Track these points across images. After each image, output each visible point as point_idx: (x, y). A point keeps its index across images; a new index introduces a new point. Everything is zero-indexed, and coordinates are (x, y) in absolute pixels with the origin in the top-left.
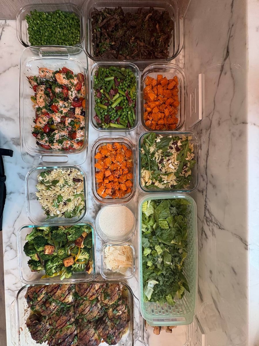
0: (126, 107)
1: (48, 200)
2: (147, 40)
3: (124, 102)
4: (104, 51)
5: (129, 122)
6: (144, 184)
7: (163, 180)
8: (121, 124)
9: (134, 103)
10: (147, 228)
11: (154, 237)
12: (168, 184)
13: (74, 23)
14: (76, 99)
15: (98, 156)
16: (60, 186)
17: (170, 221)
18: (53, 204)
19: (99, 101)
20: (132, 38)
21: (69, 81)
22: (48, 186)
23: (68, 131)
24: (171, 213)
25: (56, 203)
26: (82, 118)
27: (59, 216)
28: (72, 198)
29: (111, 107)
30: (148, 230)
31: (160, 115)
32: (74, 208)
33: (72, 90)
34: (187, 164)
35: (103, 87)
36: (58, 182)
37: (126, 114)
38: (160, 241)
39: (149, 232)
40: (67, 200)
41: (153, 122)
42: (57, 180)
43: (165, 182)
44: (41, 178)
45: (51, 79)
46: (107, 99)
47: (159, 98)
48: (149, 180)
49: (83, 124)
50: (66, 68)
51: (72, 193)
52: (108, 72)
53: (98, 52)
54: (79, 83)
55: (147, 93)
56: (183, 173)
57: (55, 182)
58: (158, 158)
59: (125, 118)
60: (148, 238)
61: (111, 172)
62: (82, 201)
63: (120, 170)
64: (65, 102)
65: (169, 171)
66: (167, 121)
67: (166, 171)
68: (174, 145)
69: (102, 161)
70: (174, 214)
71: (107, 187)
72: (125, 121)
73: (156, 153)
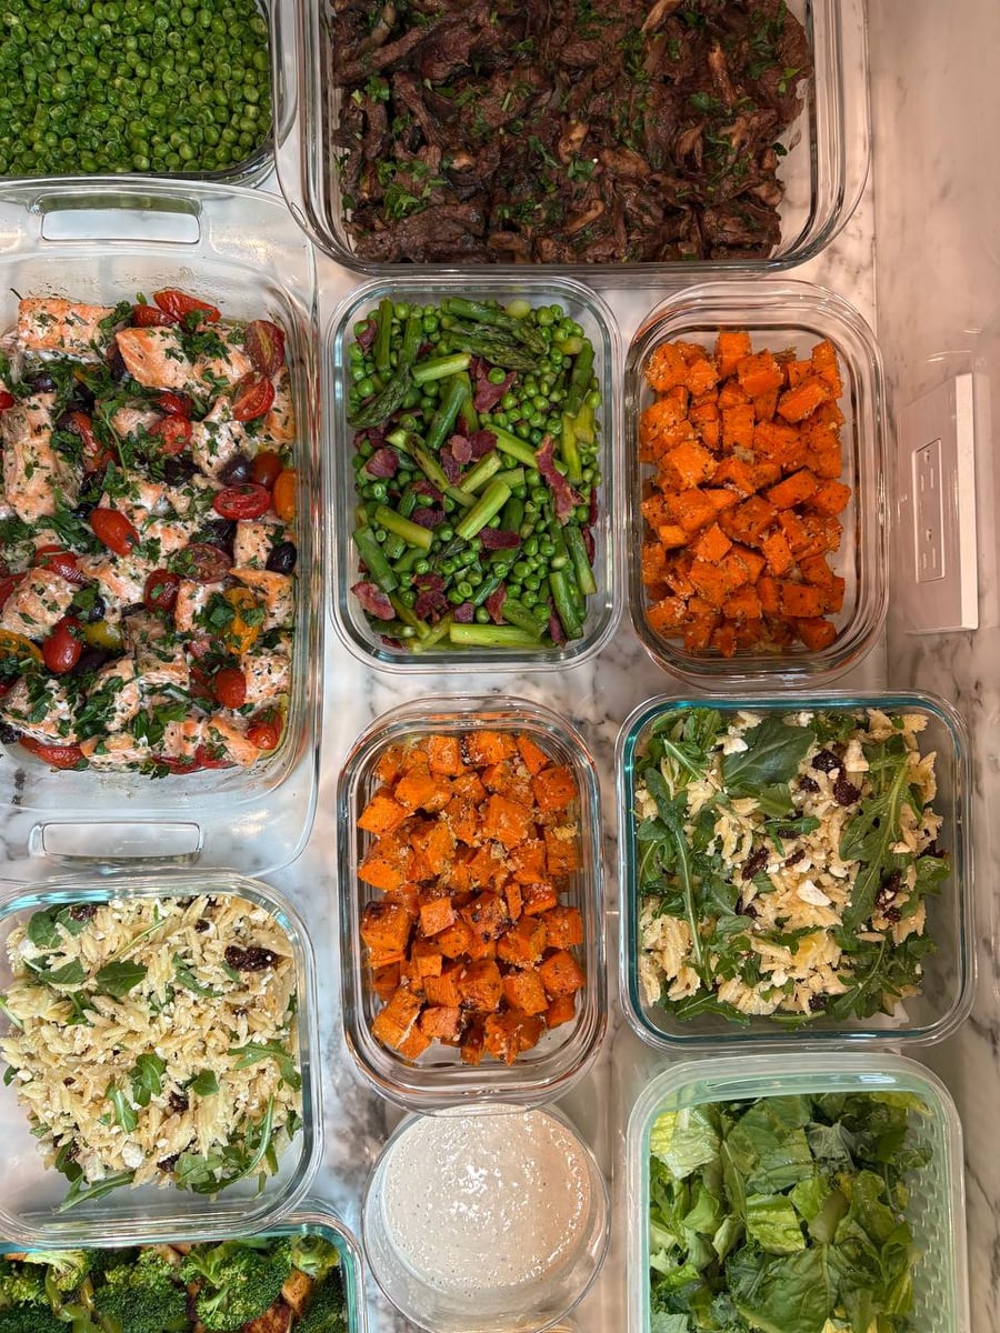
0: (542, 527)
1: (75, 1086)
2: (657, 143)
3: (528, 498)
4: (408, 212)
5: (557, 615)
6: (653, 994)
7: (764, 969)
8: (509, 624)
9: (587, 501)
10: (676, 1248)
11: (719, 1303)
12: (798, 988)
13: (228, 27)
14: (240, 471)
15: (382, 816)
16: (149, 998)
17: (814, 1204)
18: (108, 1108)
19: (379, 490)
20: (571, 129)
21: (198, 366)
22: (77, 994)
23: (189, 657)
24: (819, 1155)
25: (126, 1103)
26: (279, 587)
27: (140, 1180)
28: (219, 1064)
29: (455, 536)
30: (681, 1262)
31: (743, 568)
32: (231, 1130)
33: (215, 417)
34: (899, 873)
35: (409, 420)
36: (143, 977)
37: (542, 573)
38: (756, 1326)
39: (690, 1270)
40: (188, 1078)
42: (130, 961)
43: (779, 979)
44: (30, 951)
45: (92, 354)
46: (432, 488)
47: (733, 469)
48: (683, 971)
49: (279, 613)
50: (181, 297)
51: (223, 1038)
52: (430, 325)
53: (366, 195)
54: (258, 381)
55: (657, 437)
56: (881, 924)
57: (120, 975)
58: (734, 846)
59: (537, 592)
60: (687, 1312)
61: (455, 906)
62: (280, 1086)
63: (510, 891)
64: (174, 489)
65: (801, 919)
66: (781, 599)
67: (782, 914)
68: (827, 772)
69: (404, 844)
70: (836, 1166)
71: (433, 995)
72: (532, 609)
73: (721, 816)
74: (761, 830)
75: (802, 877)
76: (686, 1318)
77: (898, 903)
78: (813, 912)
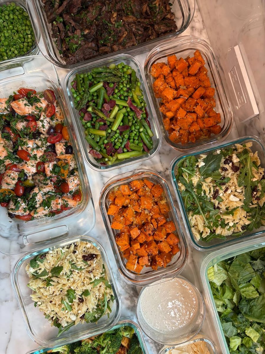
0: (134, 122)
1: (53, 302)
2: (137, 11)
3: (129, 115)
4: (76, 49)
5: (145, 144)
6: (198, 237)
7: (226, 222)
8: (133, 150)
9: (144, 112)
10: (224, 305)
11: (239, 316)
12: (237, 225)
13: (18, 17)
14: (52, 131)
15: (113, 210)
16: (66, 275)
17: (258, 283)
18: (63, 306)
19: (89, 124)
20: (113, 15)
21: (34, 106)
22: (47, 278)
23: (52, 183)
24: (256, 269)
25: (67, 303)
26: (70, 157)
27: (77, 323)
28: (89, 287)
29: (112, 130)
30: (226, 308)
31: (191, 118)
32: (97, 304)
33: (42, 118)
34: (256, 186)
35: (91, 103)
36: (62, 269)
37: (138, 134)
38: (251, 320)
39: (229, 310)
40: (82, 293)
41: (181, 132)
42: (58, 266)
43: (231, 224)
44: (32, 270)
45: (6, 111)
46: (102, 120)
47: (181, 92)
48: (204, 229)
49: (72, 165)
50: (24, 89)
51: (88, 280)
52: (90, 77)
53: (65, 49)
54: (50, 105)
55: (159, 89)
56: (255, 202)
57: (57, 270)
58: (209, 191)
59: (138, 140)
60: (231, 321)
61: (139, 229)
62: (106, 289)
63: (152, 221)
64: (36, 140)
65: (232, 206)
66: (204, 123)
67: (227, 206)
68: (229, 164)
69: (121, 216)
70: (261, 271)
71: (140, 254)
72: (138, 144)
73: (203, 185)
74: (215, 185)
75: (230, 194)
76: (231, 323)
77: (258, 195)
78: (235, 203)
